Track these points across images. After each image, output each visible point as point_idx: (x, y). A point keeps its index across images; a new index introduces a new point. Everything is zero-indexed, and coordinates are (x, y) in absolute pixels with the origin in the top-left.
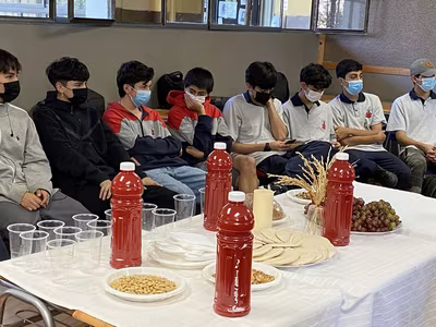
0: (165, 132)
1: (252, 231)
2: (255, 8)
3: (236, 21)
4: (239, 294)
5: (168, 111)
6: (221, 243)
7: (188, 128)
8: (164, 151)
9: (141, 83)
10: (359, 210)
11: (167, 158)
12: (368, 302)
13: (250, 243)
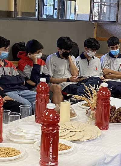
0: (16, 73)
1: (59, 124)
2: (62, 10)
3: (52, 16)
4: (53, 156)
5: (18, 62)
6: (43, 130)
7: (28, 71)
8: (16, 82)
9: (3, 48)
10: (113, 112)
11: (17, 86)
12: (118, 159)
13: (58, 130)
